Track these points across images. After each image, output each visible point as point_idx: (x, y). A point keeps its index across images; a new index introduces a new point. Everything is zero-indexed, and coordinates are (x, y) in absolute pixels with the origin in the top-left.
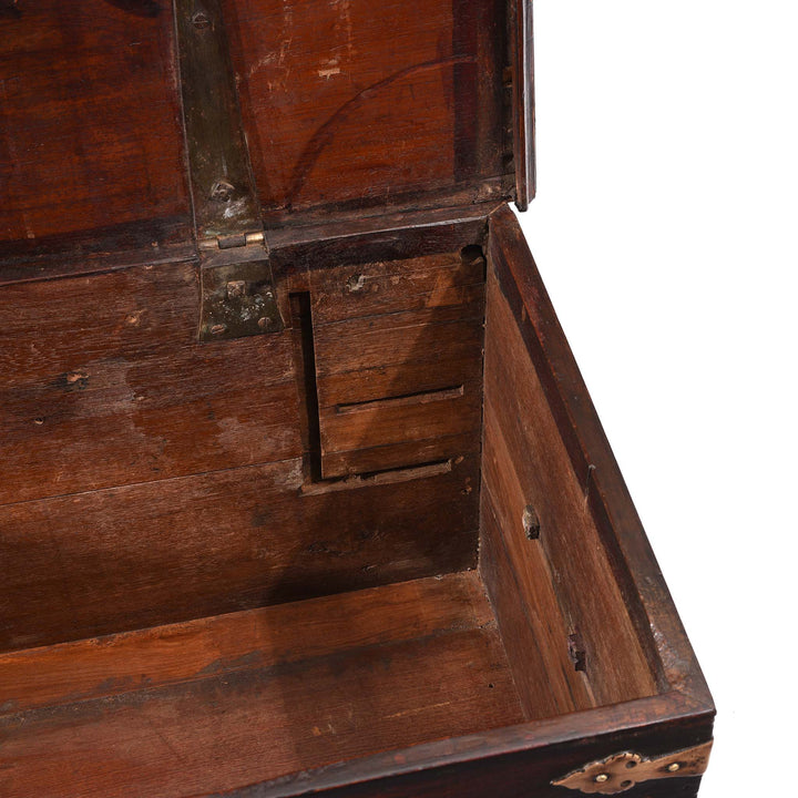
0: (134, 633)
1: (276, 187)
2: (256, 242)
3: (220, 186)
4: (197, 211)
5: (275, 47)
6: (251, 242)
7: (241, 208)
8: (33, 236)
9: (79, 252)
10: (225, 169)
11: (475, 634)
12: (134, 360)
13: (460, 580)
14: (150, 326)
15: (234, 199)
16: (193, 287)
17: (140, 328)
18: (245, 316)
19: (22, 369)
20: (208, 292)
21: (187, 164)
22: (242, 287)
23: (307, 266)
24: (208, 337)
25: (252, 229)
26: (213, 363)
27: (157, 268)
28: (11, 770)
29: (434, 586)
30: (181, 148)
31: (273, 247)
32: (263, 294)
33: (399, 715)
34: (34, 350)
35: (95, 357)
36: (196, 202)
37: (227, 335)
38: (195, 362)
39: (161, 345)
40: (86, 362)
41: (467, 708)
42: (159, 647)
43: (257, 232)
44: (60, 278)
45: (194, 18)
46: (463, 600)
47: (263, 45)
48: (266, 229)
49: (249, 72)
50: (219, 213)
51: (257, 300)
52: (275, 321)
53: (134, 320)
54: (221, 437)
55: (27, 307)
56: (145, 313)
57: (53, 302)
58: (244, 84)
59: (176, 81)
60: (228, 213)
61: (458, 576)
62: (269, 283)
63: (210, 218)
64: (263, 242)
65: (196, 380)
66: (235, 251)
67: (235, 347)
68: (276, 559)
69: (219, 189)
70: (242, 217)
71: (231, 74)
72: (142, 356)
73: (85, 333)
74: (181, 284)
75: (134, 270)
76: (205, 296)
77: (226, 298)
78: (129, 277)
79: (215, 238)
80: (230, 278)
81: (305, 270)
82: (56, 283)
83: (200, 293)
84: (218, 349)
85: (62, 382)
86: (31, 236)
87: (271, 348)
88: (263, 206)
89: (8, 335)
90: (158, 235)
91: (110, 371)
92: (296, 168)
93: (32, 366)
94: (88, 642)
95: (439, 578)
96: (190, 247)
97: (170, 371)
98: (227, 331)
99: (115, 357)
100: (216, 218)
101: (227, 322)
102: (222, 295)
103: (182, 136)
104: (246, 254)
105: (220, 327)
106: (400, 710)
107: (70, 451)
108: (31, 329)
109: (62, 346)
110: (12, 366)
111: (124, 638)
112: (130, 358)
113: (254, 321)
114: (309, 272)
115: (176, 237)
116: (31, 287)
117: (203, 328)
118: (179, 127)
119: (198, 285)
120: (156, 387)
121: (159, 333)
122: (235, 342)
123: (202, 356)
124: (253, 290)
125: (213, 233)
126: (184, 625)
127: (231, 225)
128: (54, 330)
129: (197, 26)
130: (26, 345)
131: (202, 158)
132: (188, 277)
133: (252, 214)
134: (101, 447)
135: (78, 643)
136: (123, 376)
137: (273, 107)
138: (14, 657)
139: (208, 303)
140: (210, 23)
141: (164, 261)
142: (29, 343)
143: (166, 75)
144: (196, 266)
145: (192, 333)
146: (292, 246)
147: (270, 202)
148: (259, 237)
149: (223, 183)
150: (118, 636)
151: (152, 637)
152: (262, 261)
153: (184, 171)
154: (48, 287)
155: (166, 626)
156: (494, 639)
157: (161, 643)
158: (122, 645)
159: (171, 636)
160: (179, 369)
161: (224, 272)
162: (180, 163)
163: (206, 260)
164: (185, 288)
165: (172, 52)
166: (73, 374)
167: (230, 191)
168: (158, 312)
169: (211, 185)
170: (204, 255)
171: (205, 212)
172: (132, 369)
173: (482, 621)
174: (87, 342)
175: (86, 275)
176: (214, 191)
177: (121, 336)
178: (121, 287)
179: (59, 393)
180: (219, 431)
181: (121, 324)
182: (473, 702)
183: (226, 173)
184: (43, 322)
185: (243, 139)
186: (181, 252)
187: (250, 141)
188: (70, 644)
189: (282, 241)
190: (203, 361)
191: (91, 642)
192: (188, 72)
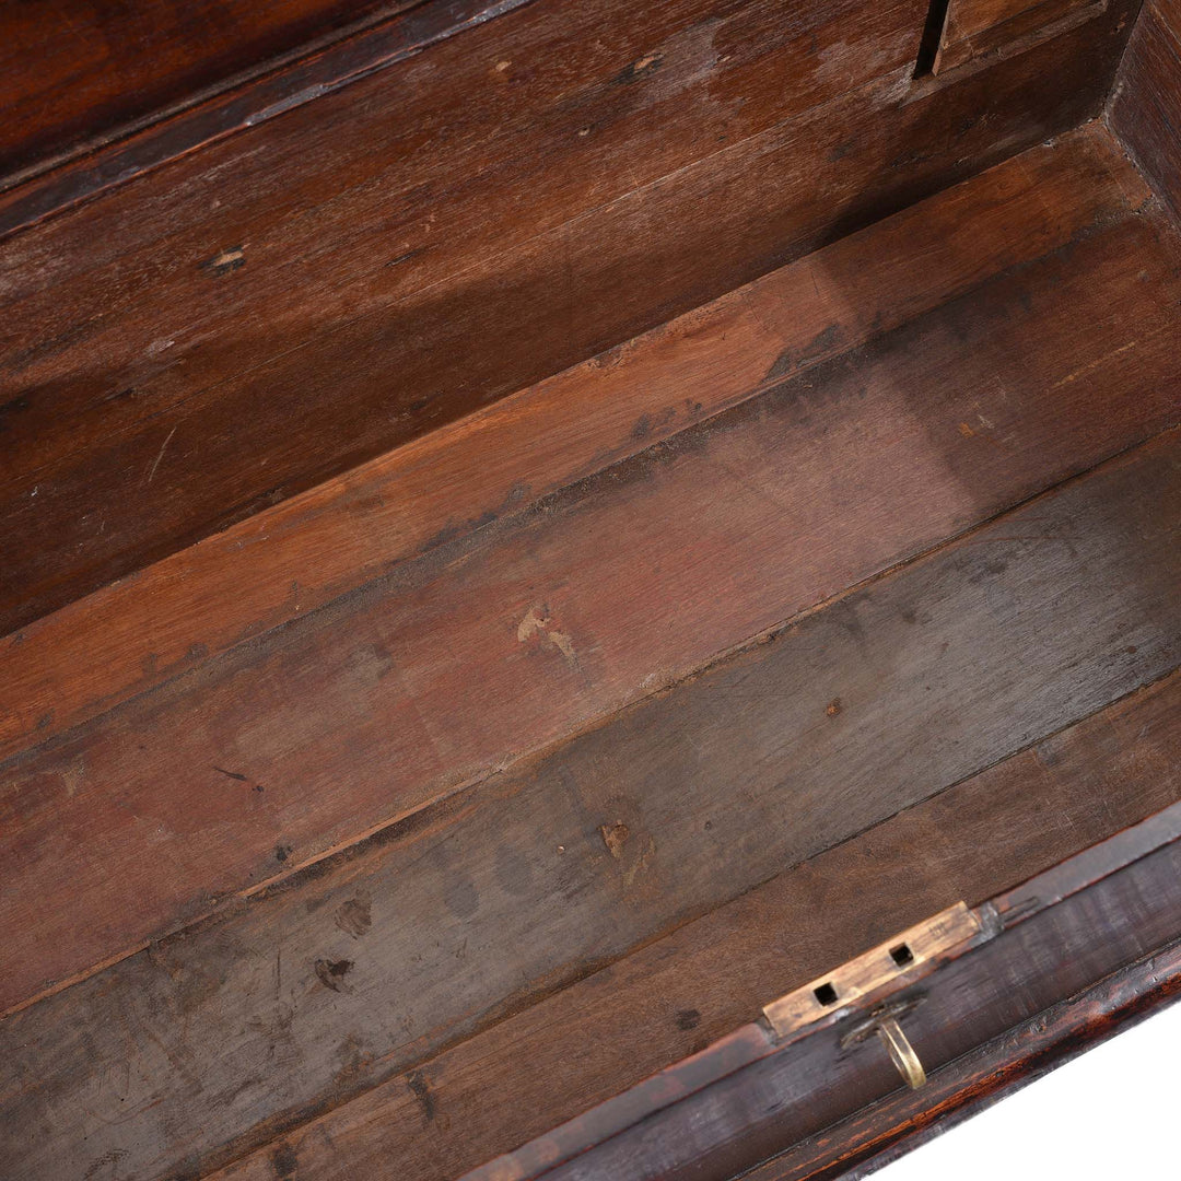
0: (644, 337)
11: (1133, 225)
12: (729, 15)
13: (1080, 140)
19: (577, 77)
28: (567, 589)
29: (1047, 159)
33: (1071, 377)
34: (598, 47)
35: (679, 28)
40: (664, 40)
41: (1162, 345)
42: (690, 351)
46: (1098, 172)
54: (818, 72)
61: (1076, 135)
68: (845, 192)
72: (741, 6)
85: (627, 73)
89: (568, 39)
91: (693, 39)
93: (592, 67)
94: (584, 366)
95: (1050, 144)
99: (705, 19)
106: (1070, 370)
107: (616, 153)
108: (601, 22)
109: (637, 30)
110: (566, 75)
111: (634, 349)
112: (724, 15)
120: (750, 39)
126: (711, 307)
130: (589, 44)
134: (658, 135)
135: (571, 371)
136: (709, 39)
138: (488, 414)
142: (593, 40)
150: (624, 347)
151: (673, 340)
155: (686, 316)
156: (1162, 226)
157: (690, 343)
158: (635, 360)
159: (701, 331)
166: (643, 60)
172: (723, 27)
173: (1135, 201)
174: (672, 14)
179: (620, 89)
180: (817, 63)
182: (1167, 334)
188: (561, 375)
191: (588, 366)
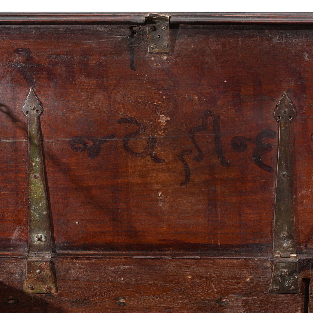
1: (302, 238)
2: (294, 257)
3: (284, 235)
4: (275, 242)
5: (308, 187)
6: (292, 257)
7: (290, 244)
8: (220, 244)
9: (233, 252)
10: (286, 228)
12: (245, 297)
14: (254, 283)
15: (288, 240)
16: (270, 270)
17: (250, 283)
18: (286, 285)
19: (207, 293)
20: (275, 272)
21: (274, 225)
22: (287, 271)
23: (310, 268)
24: (272, 291)
25: (293, 252)
26: (272, 303)
27: (259, 260)
30: (273, 219)
31: (299, 258)
32: (294, 276)
34: (213, 286)
35: (233, 292)
36: (275, 239)
37: (279, 292)
38: (266, 301)
39: (256, 292)
40: (229, 294)
43: (294, 254)
44: (226, 258)
45: (283, 173)
47: (304, 186)
48: (297, 253)
49: (298, 195)
50: (282, 245)
51: (291, 279)
52: (296, 289)
53: (248, 280)
55: (214, 268)
56: (253, 278)
57: (223, 267)
58: (296, 198)
59: (274, 195)
60: (285, 245)
62: (296, 272)
63: (279, 246)
64: (296, 257)
65: (265, 309)
66: (286, 259)
67: (281, 298)
69: (283, 235)
70: (289, 247)
71: (292, 195)
72: (248, 295)
73: (231, 282)
74: (266, 268)
75: (251, 259)
76: (274, 274)
77: (281, 276)
78: (250, 262)
79: (280, 254)
80: (283, 268)
81: (309, 269)
82: (225, 260)
83: (272, 273)
84: (275, 297)
85: (220, 301)
86: (219, 244)
87: (294, 300)
88: (297, 244)
89: (205, 278)
90: (260, 250)
91: (237, 299)
92: (310, 232)
93: (211, 292)
96: (271, 255)
97: (257, 303)
98: (279, 290)
99: (239, 294)
100: (281, 246)
101: (280, 286)
102: (280, 274)
103: (274, 214)
104: (290, 260)
105: (277, 288)
108: (213, 277)
109: (223, 286)
112: (244, 295)
113: (289, 287)
114: (311, 271)
115: (266, 252)
116: (217, 260)
117: (271, 287)
118: (273, 211)
119: (272, 269)
120: (251, 309)
121: (256, 286)
122: (281, 295)
123: (269, 299)
124: (291, 274)
125: (279, 252)
127: (286, 250)
128: (221, 279)
129: (284, 176)
130: (211, 283)
131: (279, 223)
132: (269, 265)
133: (293, 246)
136: (241, 303)
137: (305, 209)
139: (274, 277)
140: (288, 176)
141: (262, 258)
143: (271, 193)
144: (272, 261)
145: (267, 289)
146: (306, 259)
147: (299, 243)
148: (295, 255)
149: (285, 233)
152: (295, 263)
153: (272, 227)
154: (222, 261)
160: (260, 303)
161: (282, 265)
162: (271, 224)
163: (276, 260)
164: (267, 270)
165: (274, 185)
166: (224, 298)
167: (287, 236)
168: (257, 278)
169: (281, 234)
170: (275, 259)
171: (277, 243)
172: (244, 300)
174: (231, 286)
175: (235, 259)
176: (282, 235)
177: (243, 286)
178: (246, 265)
179: (218, 305)
181: (244, 280)
183: (286, 230)
184: (218, 275)
185: (293, 218)
186: (268, 256)
187: (295, 220)
189: (303, 257)
190: (269, 301)
192: (279, 192)
